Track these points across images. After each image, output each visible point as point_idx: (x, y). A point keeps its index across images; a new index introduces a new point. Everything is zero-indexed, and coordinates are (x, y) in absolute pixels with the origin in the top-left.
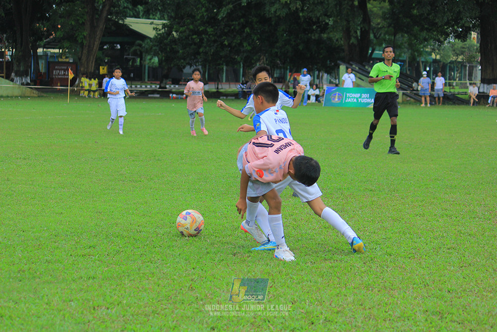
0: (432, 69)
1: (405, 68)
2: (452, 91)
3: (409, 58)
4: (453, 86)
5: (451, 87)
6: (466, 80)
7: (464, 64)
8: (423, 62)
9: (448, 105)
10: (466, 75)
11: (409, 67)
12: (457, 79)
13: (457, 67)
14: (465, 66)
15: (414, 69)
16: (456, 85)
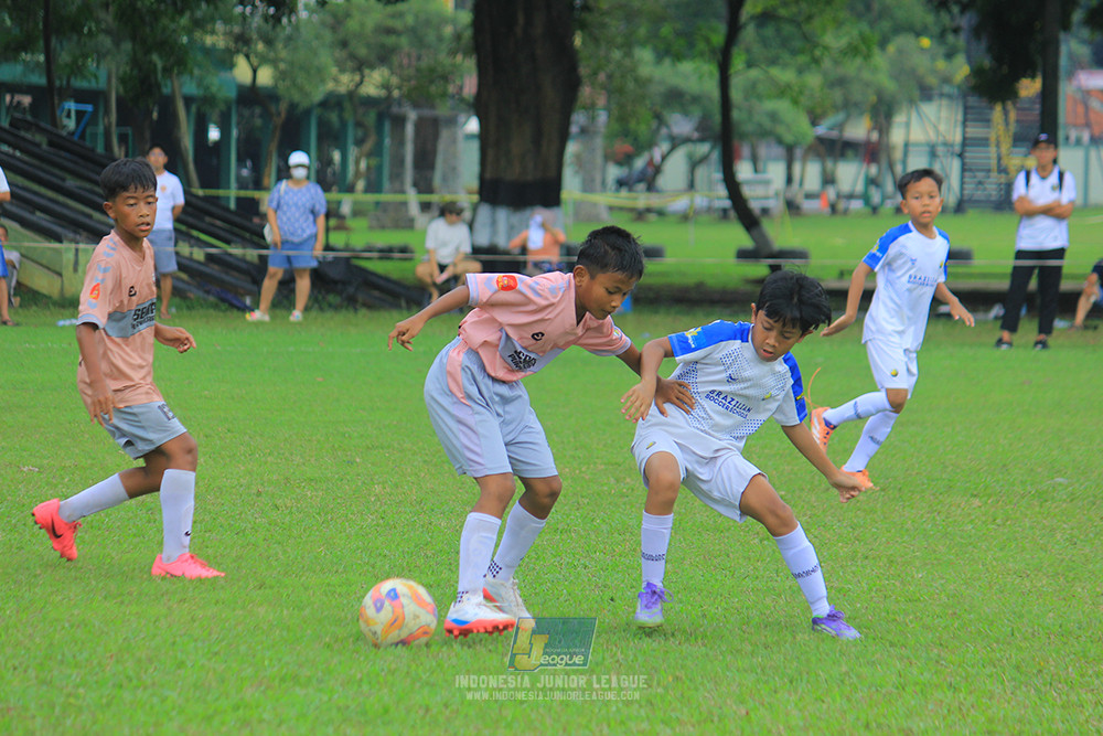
0: (234, 133)
1: (101, 129)
2: (337, 239)
3: (123, 80)
4: (341, 217)
5: (333, 222)
6: (402, 191)
7: (395, 110)
8: (188, 100)
9: (321, 309)
10: (401, 162)
11: (119, 124)
12: (360, 185)
13: (359, 124)
14: (399, 121)
15: (148, 135)
16: (356, 213)
